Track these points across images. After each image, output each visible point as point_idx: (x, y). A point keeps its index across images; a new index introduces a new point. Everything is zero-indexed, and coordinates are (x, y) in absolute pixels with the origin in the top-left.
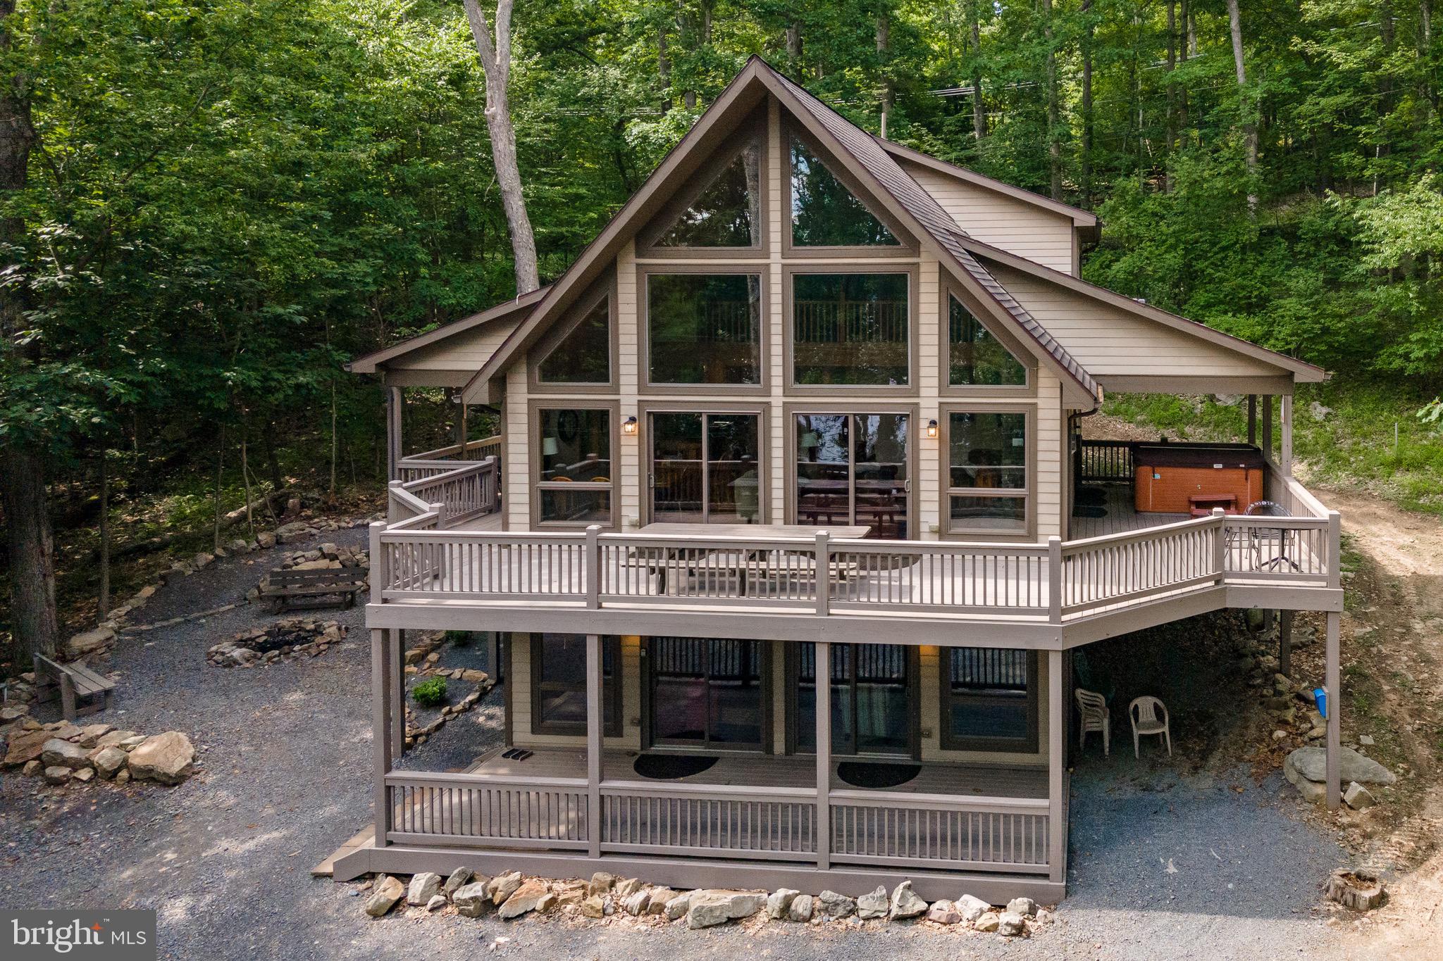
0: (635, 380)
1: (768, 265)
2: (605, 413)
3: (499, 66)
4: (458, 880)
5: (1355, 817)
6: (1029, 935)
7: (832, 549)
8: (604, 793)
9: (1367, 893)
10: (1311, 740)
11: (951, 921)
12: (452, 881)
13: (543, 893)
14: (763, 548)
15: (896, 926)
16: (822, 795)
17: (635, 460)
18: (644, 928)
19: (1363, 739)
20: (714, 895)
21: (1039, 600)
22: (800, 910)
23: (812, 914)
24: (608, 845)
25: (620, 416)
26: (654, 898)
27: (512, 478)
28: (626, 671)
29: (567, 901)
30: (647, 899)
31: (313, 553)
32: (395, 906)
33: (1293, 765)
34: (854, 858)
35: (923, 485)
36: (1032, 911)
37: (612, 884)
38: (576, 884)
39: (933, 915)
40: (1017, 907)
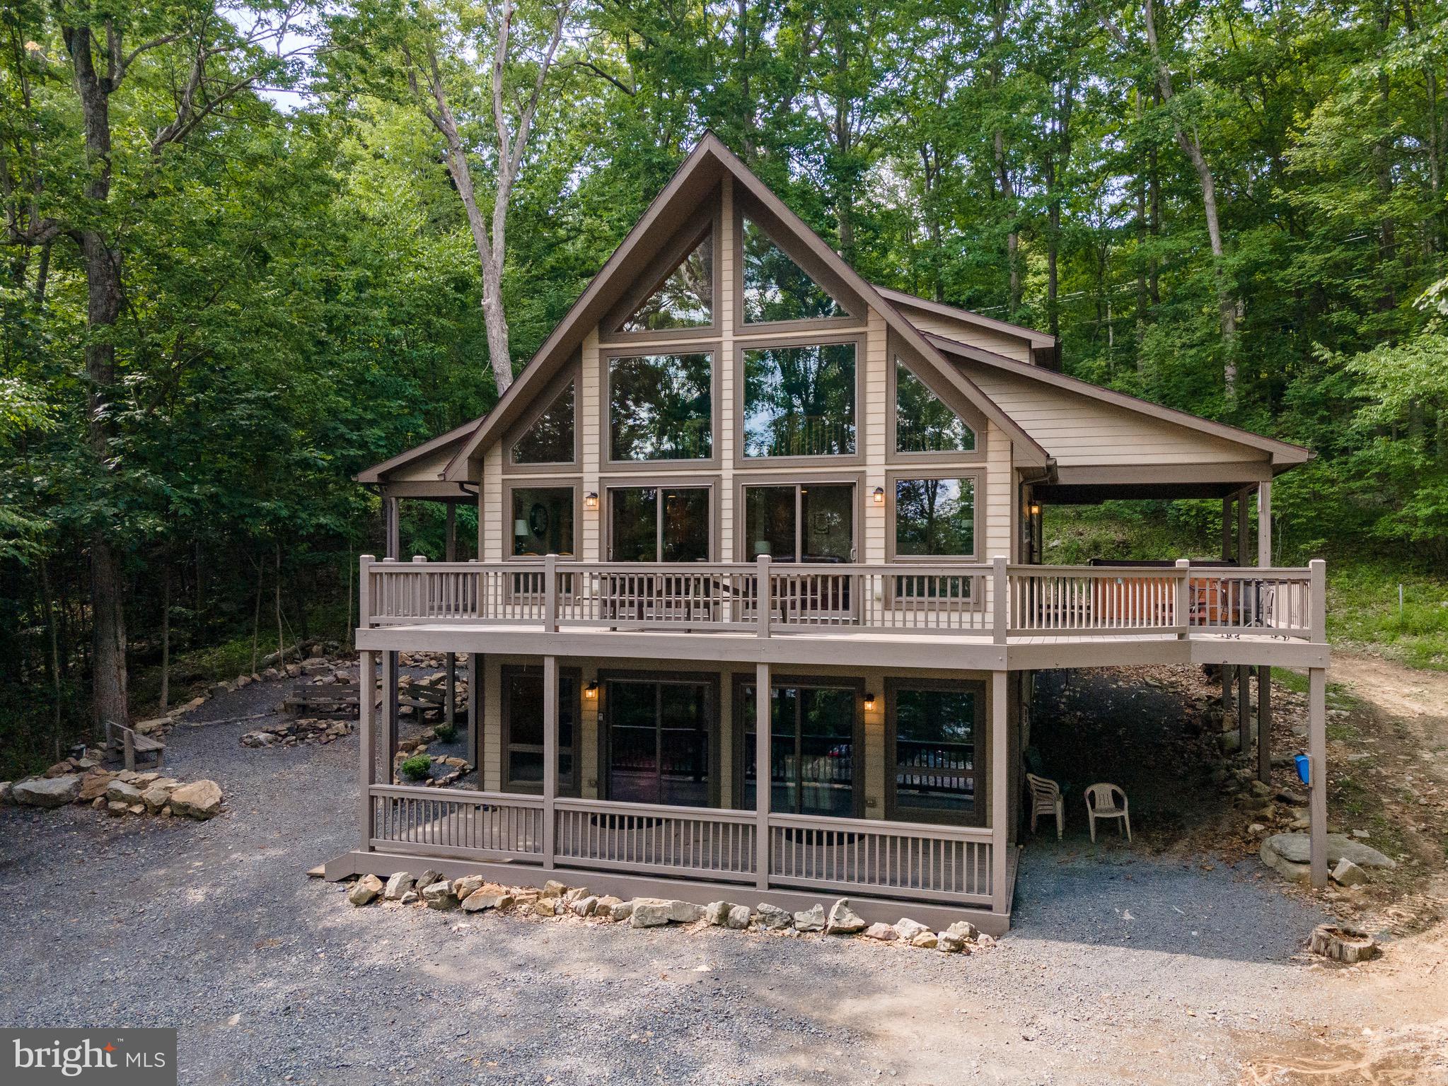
0: (596, 458)
1: (720, 343)
2: (569, 492)
3: (495, 262)
4: (427, 878)
5: (1345, 893)
6: (969, 953)
7: (774, 572)
8: (558, 807)
9: (1355, 946)
10: (1294, 830)
11: (888, 937)
12: (423, 879)
13: (501, 894)
14: (707, 572)
15: (832, 939)
16: (762, 816)
17: (596, 535)
18: (590, 925)
19: (1357, 832)
20: (656, 900)
21: (983, 623)
22: (738, 917)
23: (750, 923)
24: (561, 859)
25: (582, 492)
26: (601, 901)
27: (487, 553)
28: (585, 734)
29: (522, 902)
30: (594, 903)
31: (330, 678)
32: (374, 899)
33: (1271, 847)
34: (793, 880)
35: (869, 554)
36: (973, 934)
37: (564, 891)
38: (530, 891)
39: (871, 930)
40: (958, 930)
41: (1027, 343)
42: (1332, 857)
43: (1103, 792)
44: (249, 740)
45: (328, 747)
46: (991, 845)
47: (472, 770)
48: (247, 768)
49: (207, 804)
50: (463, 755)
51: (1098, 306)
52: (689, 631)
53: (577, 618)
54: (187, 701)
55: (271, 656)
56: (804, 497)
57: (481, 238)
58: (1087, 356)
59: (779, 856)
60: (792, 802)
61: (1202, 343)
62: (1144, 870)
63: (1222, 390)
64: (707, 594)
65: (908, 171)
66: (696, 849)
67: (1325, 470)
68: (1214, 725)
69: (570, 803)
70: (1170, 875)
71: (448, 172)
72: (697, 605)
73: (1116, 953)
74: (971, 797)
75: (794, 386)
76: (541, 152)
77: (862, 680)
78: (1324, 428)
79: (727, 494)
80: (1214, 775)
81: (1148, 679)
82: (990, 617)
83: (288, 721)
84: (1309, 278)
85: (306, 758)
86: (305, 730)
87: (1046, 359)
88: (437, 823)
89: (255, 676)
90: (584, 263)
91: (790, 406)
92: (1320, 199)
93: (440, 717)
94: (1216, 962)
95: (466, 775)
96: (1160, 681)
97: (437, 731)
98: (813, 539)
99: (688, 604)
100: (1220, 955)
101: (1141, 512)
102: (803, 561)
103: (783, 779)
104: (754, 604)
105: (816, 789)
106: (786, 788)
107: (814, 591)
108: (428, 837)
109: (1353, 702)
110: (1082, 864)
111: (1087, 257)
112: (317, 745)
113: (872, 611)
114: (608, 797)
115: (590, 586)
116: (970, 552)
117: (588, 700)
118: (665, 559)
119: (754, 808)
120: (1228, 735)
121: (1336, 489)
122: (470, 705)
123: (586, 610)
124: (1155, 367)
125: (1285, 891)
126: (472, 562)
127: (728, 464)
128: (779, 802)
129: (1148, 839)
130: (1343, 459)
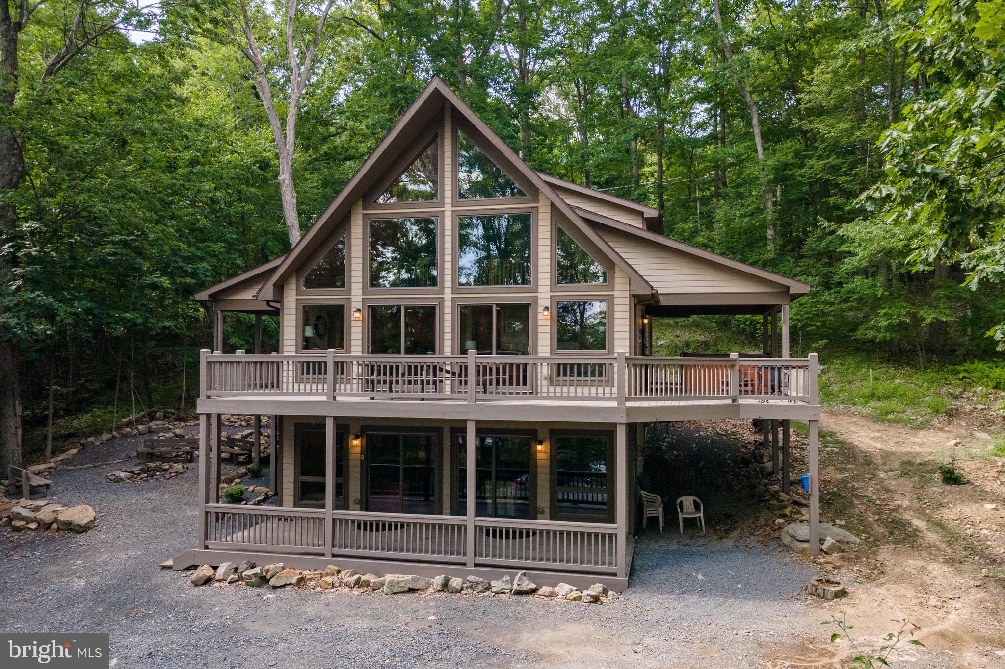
0: (360, 286)
1: (443, 211)
2: (341, 308)
3: (288, 151)
4: (246, 566)
5: (829, 558)
6: (602, 603)
7: (478, 361)
8: (335, 517)
9: (833, 589)
10: (801, 522)
11: (551, 595)
12: (243, 566)
13: (296, 575)
14: (435, 361)
15: (516, 597)
16: (470, 519)
17: (360, 336)
18: (357, 593)
19: (838, 522)
20: (401, 576)
21: (611, 393)
22: (455, 585)
23: (462, 589)
24: (337, 551)
25: (351, 308)
26: (363, 578)
27: (286, 349)
28: (352, 469)
29: (310, 579)
30: (359, 579)
31: (170, 435)
32: (208, 581)
33: (787, 532)
34: (490, 560)
35: (540, 349)
36: (605, 591)
37: (339, 572)
38: (317, 572)
39: (540, 592)
40: (596, 589)
41: (642, 213)
42: (823, 537)
43: (688, 501)
44: (113, 478)
45: (171, 481)
46: (616, 535)
47: (273, 495)
48: (112, 496)
49: (84, 522)
50: (267, 485)
51: (689, 187)
52: (423, 399)
53: (348, 391)
54: (64, 452)
55: (125, 420)
56: (498, 312)
57: (278, 135)
58: (682, 221)
59: (481, 546)
60: (490, 512)
61: (752, 214)
62: (712, 549)
63: (766, 244)
64: (435, 376)
65: (566, 95)
66: (427, 543)
67: (828, 296)
68: (758, 458)
69: (342, 514)
70: (728, 551)
71: (254, 88)
72: (428, 383)
73: (692, 600)
74: (605, 507)
75: (491, 236)
76: (318, 74)
77: (535, 431)
78: (826, 270)
79: (448, 310)
80: (757, 490)
81: (718, 430)
82: (615, 390)
83: (139, 464)
84: (816, 175)
85: (155, 488)
86: (154, 470)
87: (653, 225)
88: (252, 529)
89: (115, 433)
90: (348, 150)
91: (487, 250)
92: (820, 126)
93: (249, 460)
94: (751, 602)
95: (269, 498)
96: (726, 431)
97: (248, 469)
98: (504, 339)
99: (422, 382)
100: (754, 598)
101: (716, 322)
102: (497, 354)
103: (485, 498)
104: (466, 382)
105: (506, 504)
106: (486, 504)
107: (504, 373)
108: (246, 539)
109: (842, 443)
110: (674, 547)
111: (682, 156)
112: (162, 480)
113: (542, 386)
114: (367, 509)
115: (356, 370)
116: (604, 348)
117: (354, 446)
118: (406, 353)
119: (465, 515)
120: (766, 465)
121: (833, 308)
122: (271, 451)
123: (355, 387)
124: (724, 229)
125: (794, 559)
126: (274, 354)
127: (448, 290)
128: (481, 510)
129: (715, 530)
130: (838, 289)
